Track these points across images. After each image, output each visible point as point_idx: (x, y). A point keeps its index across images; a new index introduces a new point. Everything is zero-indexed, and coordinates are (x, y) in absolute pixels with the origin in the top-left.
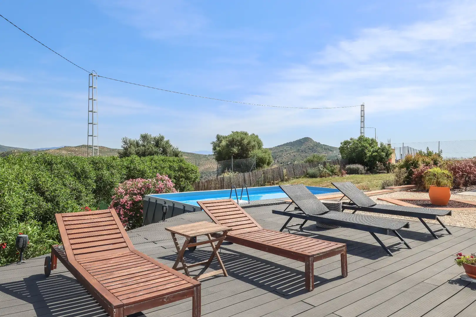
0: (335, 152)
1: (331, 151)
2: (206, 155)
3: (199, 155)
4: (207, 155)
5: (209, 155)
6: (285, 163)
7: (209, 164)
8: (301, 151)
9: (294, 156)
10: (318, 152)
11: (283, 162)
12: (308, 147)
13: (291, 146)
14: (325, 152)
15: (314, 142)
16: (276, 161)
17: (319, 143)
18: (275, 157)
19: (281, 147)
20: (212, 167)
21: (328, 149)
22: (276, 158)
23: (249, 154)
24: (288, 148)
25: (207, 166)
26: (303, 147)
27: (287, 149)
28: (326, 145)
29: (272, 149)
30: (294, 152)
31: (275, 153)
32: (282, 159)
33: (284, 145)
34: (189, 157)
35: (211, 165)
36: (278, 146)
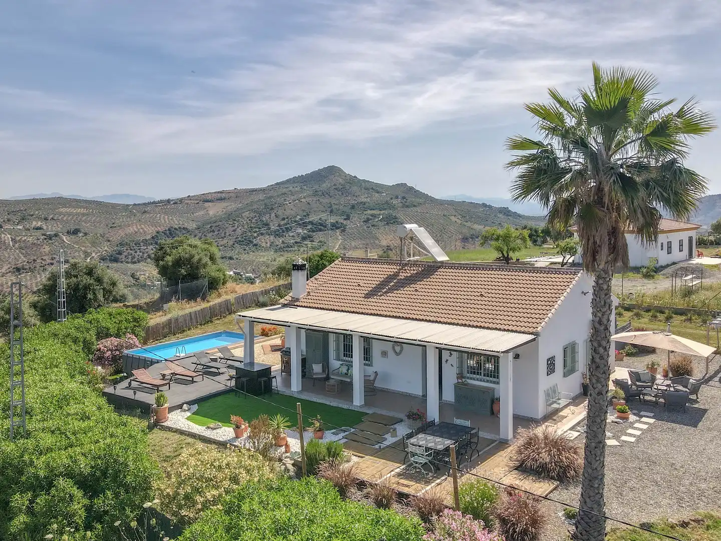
0: (385, 194)
1: (378, 193)
2: (128, 205)
3: (114, 206)
4: (130, 205)
5: (135, 205)
6: (291, 218)
7: (137, 226)
8: (320, 193)
9: (309, 203)
10: (354, 196)
11: (286, 217)
12: (335, 185)
13: (301, 184)
14: (366, 196)
15: (346, 175)
16: (273, 215)
17: (355, 177)
18: (270, 207)
19: (281, 186)
20: (141, 230)
21: (372, 189)
22: (272, 209)
23: (200, 272)
24: (297, 187)
25: (131, 230)
26: (325, 186)
27: (293, 190)
28: (368, 181)
29: (264, 190)
30: (309, 196)
31: (270, 197)
32: (285, 210)
33: (288, 181)
34: (91, 211)
35: (139, 227)
36: (277, 184)
